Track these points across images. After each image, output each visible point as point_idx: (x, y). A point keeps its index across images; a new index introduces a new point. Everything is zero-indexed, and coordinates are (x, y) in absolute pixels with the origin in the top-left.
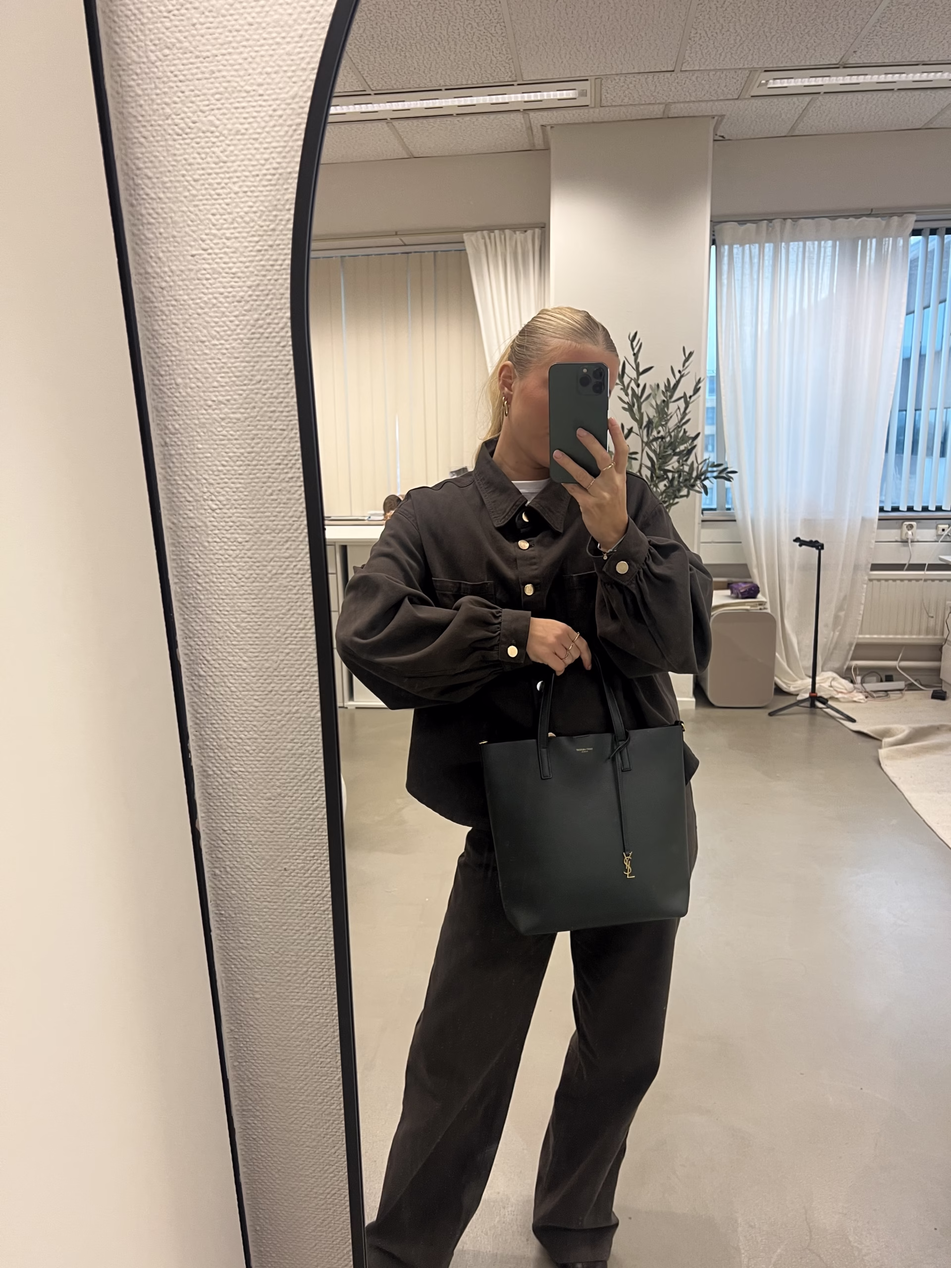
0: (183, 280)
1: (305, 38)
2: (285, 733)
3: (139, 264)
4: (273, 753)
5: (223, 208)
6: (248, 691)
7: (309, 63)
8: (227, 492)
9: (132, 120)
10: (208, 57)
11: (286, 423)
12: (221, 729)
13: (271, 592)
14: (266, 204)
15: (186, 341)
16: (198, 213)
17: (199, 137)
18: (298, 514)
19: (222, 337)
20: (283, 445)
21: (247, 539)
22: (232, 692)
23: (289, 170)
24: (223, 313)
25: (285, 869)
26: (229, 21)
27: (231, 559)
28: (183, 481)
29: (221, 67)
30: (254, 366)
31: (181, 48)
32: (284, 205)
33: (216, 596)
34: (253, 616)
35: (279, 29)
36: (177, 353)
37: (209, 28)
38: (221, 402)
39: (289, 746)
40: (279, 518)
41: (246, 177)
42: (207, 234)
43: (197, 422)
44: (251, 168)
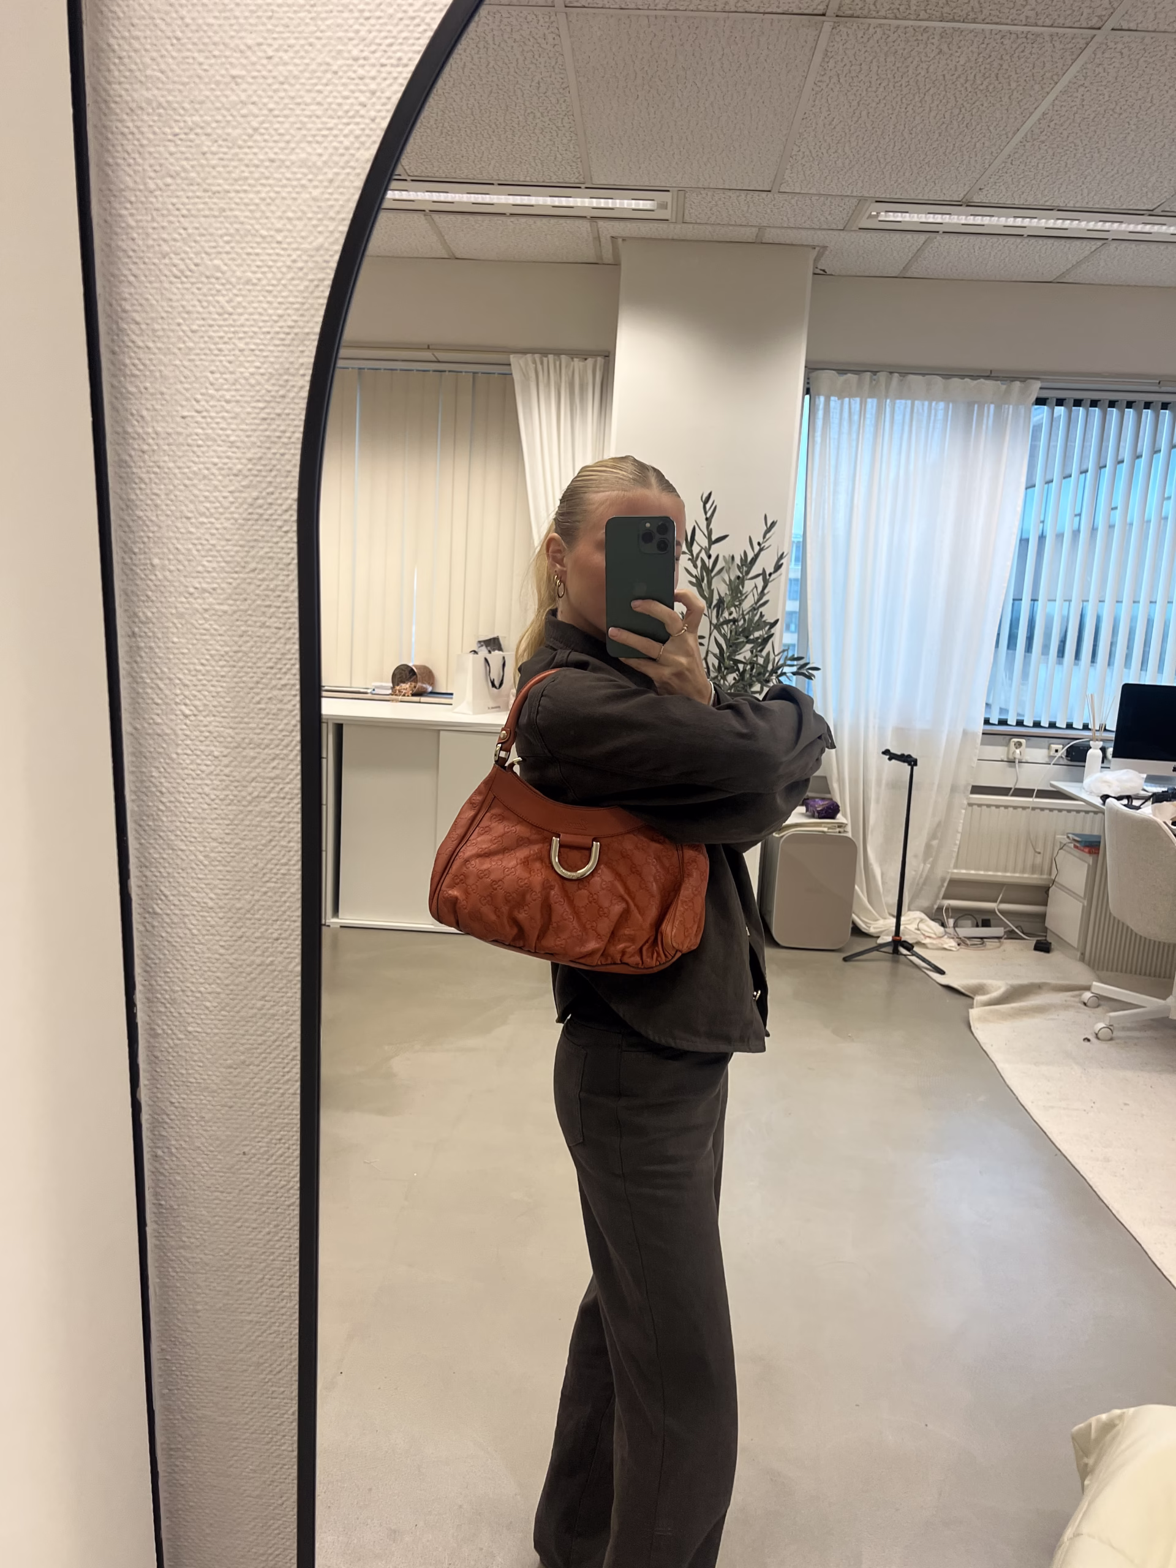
0: (169, 445)
1: (336, 184)
2: (256, 987)
3: (117, 422)
4: (238, 1012)
5: (225, 367)
6: (212, 935)
7: (338, 213)
8: (205, 696)
9: (121, 254)
10: (219, 192)
11: (283, 621)
12: (175, 980)
13: (249, 817)
14: (277, 366)
15: (167, 516)
16: (193, 369)
17: (202, 283)
18: (290, 728)
19: (212, 515)
20: (277, 646)
21: (225, 753)
22: (193, 935)
23: (307, 330)
24: (216, 487)
25: (244, 1153)
26: (246, 154)
27: (203, 776)
28: (152, 679)
29: (233, 206)
30: (248, 552)
31: (186, 179)
32: (298, 369)
33: (182, 819)
34: (225, 846)
35: (305, 170)
36: (156, 529)
37: (222, 159)
38: (204, 590)
39: (259, 1004)
40: (267, 731)
41: (255, 333)
42: (202, 394)
43: (174, 611)
44: (261, 324)
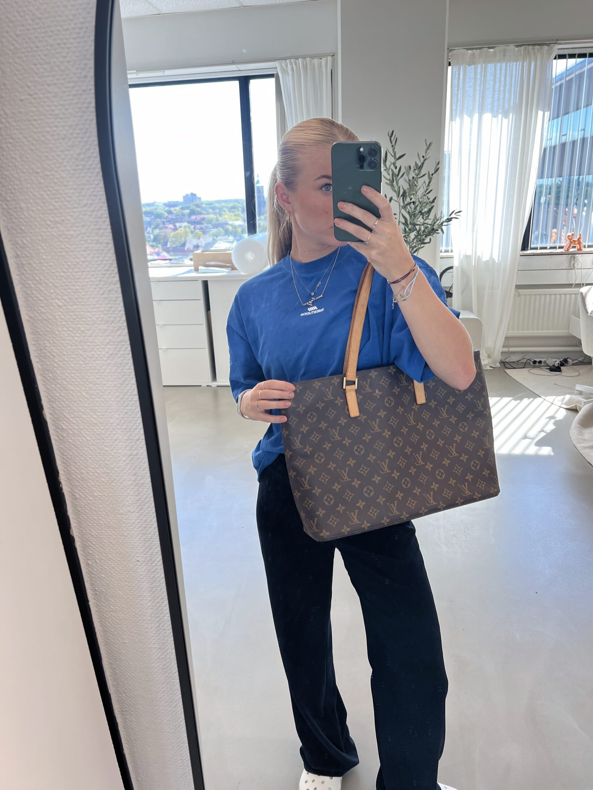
0: (16, 121)
4: (121, 483)
5: (42, 59)
6: (99, 439)
8: (69, 293)
12: (82, 467)
15: (24, 173)
16: (22, 63)
19: (52, 169)
21: (88, 328)
22: (87, 440)
24: (51, 149)
25: (138, 561)
27: (77, 343)
28: (34, 284)
30: (80, 193)
33: (69, 371)
34: (98, 386)
36: (18, 183)
38: (57, 222)
41: (58, 31)
42: (31, 82)
43: (40, 238)
44: (62, 24)
